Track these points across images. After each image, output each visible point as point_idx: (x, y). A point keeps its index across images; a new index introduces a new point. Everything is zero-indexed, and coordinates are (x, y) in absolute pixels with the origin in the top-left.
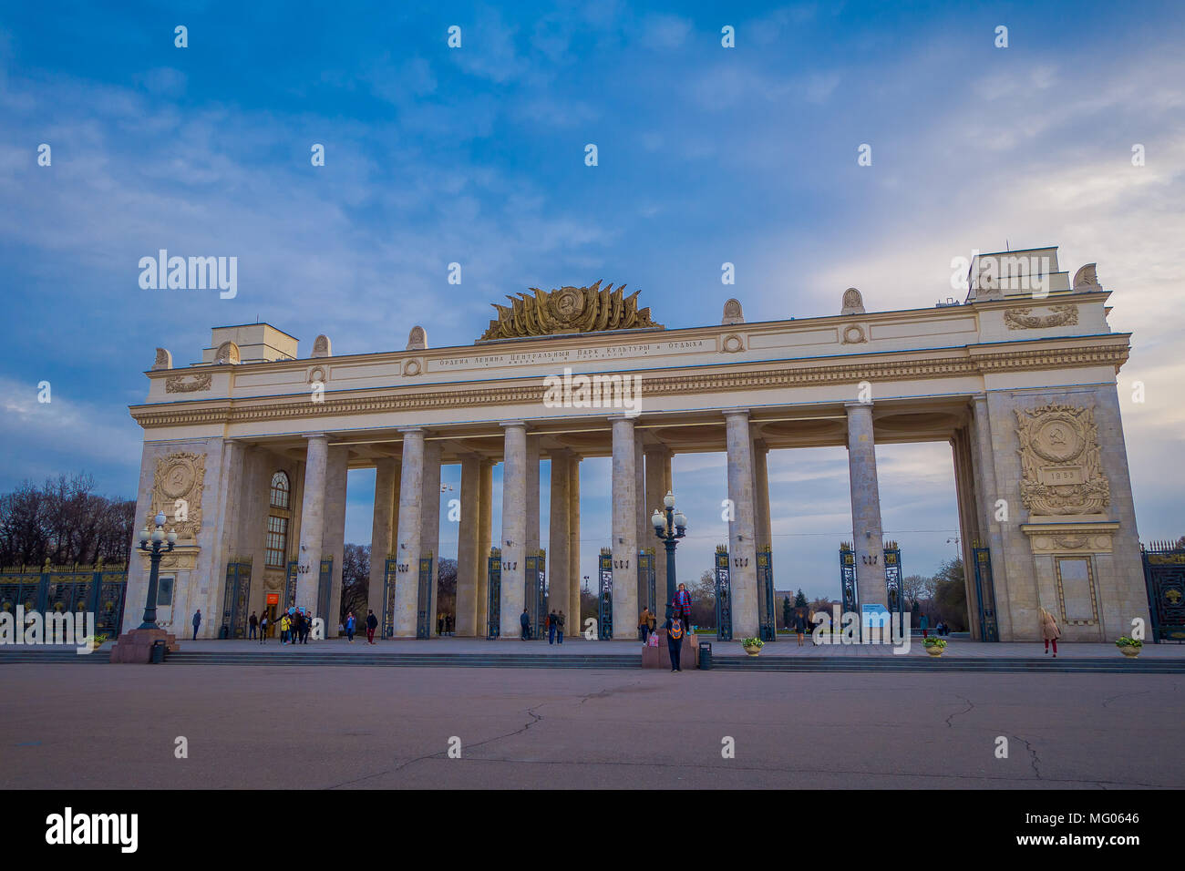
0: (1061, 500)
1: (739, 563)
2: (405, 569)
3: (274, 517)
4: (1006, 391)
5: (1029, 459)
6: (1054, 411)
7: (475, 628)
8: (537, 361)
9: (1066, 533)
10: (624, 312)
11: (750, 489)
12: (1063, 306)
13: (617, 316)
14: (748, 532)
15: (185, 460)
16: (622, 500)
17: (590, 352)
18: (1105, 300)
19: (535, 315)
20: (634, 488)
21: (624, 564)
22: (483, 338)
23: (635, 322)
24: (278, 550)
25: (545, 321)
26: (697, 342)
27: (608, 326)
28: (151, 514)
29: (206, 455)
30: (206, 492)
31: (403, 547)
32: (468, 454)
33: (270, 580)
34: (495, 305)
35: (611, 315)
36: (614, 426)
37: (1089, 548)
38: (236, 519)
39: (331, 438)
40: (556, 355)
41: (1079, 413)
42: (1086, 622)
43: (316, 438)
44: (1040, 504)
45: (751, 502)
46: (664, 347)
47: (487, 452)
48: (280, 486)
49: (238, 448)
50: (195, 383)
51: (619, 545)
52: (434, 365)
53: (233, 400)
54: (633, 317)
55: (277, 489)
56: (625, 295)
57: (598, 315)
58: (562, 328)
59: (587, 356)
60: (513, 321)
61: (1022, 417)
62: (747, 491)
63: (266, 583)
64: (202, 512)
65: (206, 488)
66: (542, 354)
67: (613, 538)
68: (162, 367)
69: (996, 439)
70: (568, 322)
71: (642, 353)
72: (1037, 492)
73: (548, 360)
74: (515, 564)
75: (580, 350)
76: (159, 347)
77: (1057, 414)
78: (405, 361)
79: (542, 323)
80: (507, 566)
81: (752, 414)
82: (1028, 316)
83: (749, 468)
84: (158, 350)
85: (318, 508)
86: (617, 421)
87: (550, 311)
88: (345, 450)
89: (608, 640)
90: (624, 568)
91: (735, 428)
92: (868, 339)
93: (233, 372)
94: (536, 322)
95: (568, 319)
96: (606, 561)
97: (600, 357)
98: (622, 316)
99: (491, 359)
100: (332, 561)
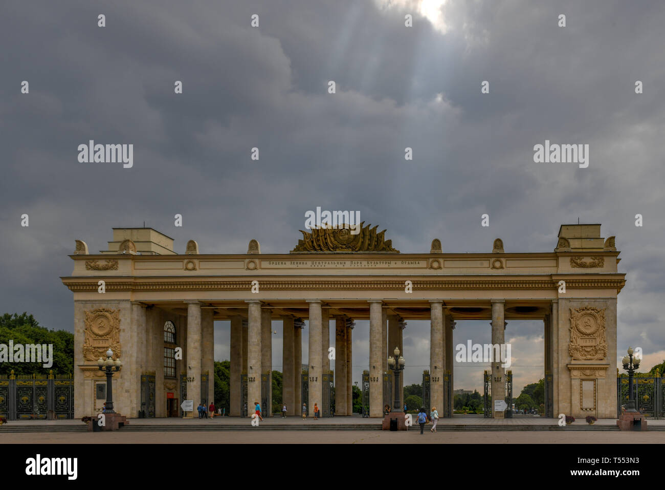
0: (586, 353)
1: (434, 379)
2: (253, 380)
3: (167, 348)
4: (568, 299)
5: (575, 333)
6: (588, 310)
7: (294, 411)
8: (327, 266)
9: (586, 369)
10: (377, 242)
11: (442, 342)
12: (598, 258)
13: (374, 243)
14: (440, 364)
15: (107, 314)
16: (375, 346)
17: (358, 263)
18: (617, 256)
19: (326, 239)
20: (381, 339)
21: (376, 379)
22: (295, 250)
23: (383, 248)
24: (171, 367)
25: (331, 242)
26: (417, 262)
27: (368, 249)
28: (85, 345)
29: (119, 310)
30: (122, 333)
31: (251, 368)
32: (287, 316)
33: (168, 385)
34: (301, 231)
35: (369, 243)
36: (371, 305)
37: (595, 376)
38: (144, 349)
39: (203, 304)
40: (338, 263)
41: (599, 312)
42: (590, 409)
43: (193, 303)
44: (577, 355)
45: (442, 349)
46: (399, 264)
47: (298, 315)
48: (169, 330)
49: (142, 307)
50: (106, 265)
51: (373, 369)
52: (265, 264)
53: (135, 278)
54: (382, 245)
55: (167, 332)
56: (378, 231)
57: (362, 242)
58: (342, 248)
59: (356, 265)
60: (312, 242)
61: (573, 311)
62: (440, 343)
63: (165, 386)
64: (120, 345)
65: (122, 331)
66: (330, 262)
67: (370, 365)
68: (81, 253)
69: (560, 322)
70: (345, 245)
71: (387, 266)
72: (576, 349)
73: (334, 266)
74: (317, 378)
75: (352, 262)
76: (77, 239)
77: (589, 312)
78: (247, 260)
79: (330, 244)
80: (312, 379)
81: (444, 304)
82: (581, 261)
83: (441, 331)
84: (76, 241)
85: (197, 345)
86: (372, 303)
87: (334, 237)
88: (211, 311)
89: (367, 417)
90: (376, 381)
91: (436, 310)
92: (505, 267)
93: (133, 259)
94: (326, 243)
95: (345, 243)
96: (366, 377)
97: (363, 266)
98: (376, 243)
99: (300, 263)
100: (208, 375)
